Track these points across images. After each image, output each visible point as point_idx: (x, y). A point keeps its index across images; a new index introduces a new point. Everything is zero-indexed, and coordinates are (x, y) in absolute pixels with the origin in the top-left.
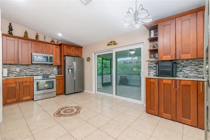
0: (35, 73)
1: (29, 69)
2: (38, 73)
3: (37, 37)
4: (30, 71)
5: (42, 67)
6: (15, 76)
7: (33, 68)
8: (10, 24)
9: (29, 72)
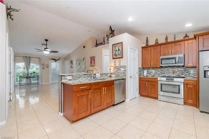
0: (166, 75)
1: (162, 71)
2: (170, 75)
3: (167, 39)
4: (163, 73)
5: (174, 69)
6: (152, 76)
7: (165, 70)
8: (147, 38)
9: (161, 74)
